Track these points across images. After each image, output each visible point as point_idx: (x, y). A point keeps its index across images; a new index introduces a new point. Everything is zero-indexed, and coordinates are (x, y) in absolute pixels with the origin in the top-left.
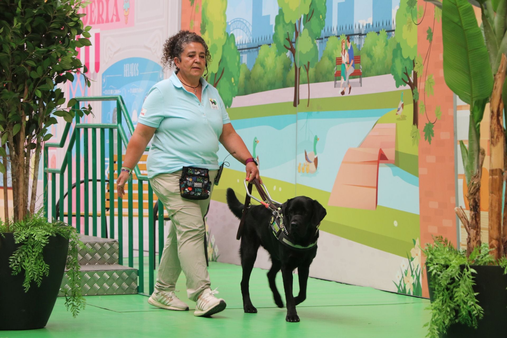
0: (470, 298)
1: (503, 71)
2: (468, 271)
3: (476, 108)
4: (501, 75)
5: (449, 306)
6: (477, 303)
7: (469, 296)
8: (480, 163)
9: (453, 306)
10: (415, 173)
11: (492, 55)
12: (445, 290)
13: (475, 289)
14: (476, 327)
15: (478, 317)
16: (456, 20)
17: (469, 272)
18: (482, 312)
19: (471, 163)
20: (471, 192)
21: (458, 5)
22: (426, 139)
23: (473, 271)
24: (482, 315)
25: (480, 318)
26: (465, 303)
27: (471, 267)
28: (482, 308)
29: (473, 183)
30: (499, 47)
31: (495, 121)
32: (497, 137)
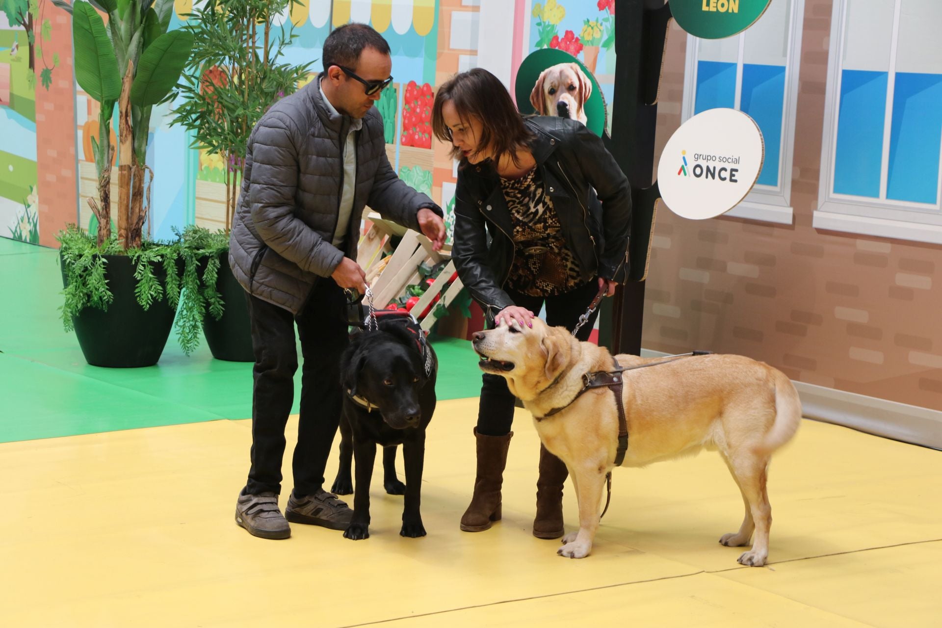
0: (102, 285)
1: (130, 75)
2: (100, 260)
3: (106, 107)
4: (128, 79)
5: (82, 292)
6: (107, 289)
7: (100, 283)
8: (110, 158)
9: (85, 291)
10: (32, 118)
11: (120, 60)
12: (79, 277)
13: (106, 276)
14: (106, 311)
15: (108, 302)
16: (87, 27)
17: (101, 262)
18: (112, 297)
19: (102, 158)
20: (102, 184)
21: (88, 15)
22: (43, 85)
23: (104, 260)
24: (112, 300)
25: (110, 303)
26: (97, 290)
27: (103, 257)
28: (112, 294)
29: (103, 177)
30: (126, 53)
31: (124, 121)
32: (126, 136)
